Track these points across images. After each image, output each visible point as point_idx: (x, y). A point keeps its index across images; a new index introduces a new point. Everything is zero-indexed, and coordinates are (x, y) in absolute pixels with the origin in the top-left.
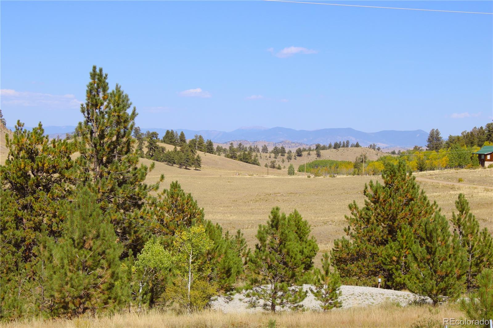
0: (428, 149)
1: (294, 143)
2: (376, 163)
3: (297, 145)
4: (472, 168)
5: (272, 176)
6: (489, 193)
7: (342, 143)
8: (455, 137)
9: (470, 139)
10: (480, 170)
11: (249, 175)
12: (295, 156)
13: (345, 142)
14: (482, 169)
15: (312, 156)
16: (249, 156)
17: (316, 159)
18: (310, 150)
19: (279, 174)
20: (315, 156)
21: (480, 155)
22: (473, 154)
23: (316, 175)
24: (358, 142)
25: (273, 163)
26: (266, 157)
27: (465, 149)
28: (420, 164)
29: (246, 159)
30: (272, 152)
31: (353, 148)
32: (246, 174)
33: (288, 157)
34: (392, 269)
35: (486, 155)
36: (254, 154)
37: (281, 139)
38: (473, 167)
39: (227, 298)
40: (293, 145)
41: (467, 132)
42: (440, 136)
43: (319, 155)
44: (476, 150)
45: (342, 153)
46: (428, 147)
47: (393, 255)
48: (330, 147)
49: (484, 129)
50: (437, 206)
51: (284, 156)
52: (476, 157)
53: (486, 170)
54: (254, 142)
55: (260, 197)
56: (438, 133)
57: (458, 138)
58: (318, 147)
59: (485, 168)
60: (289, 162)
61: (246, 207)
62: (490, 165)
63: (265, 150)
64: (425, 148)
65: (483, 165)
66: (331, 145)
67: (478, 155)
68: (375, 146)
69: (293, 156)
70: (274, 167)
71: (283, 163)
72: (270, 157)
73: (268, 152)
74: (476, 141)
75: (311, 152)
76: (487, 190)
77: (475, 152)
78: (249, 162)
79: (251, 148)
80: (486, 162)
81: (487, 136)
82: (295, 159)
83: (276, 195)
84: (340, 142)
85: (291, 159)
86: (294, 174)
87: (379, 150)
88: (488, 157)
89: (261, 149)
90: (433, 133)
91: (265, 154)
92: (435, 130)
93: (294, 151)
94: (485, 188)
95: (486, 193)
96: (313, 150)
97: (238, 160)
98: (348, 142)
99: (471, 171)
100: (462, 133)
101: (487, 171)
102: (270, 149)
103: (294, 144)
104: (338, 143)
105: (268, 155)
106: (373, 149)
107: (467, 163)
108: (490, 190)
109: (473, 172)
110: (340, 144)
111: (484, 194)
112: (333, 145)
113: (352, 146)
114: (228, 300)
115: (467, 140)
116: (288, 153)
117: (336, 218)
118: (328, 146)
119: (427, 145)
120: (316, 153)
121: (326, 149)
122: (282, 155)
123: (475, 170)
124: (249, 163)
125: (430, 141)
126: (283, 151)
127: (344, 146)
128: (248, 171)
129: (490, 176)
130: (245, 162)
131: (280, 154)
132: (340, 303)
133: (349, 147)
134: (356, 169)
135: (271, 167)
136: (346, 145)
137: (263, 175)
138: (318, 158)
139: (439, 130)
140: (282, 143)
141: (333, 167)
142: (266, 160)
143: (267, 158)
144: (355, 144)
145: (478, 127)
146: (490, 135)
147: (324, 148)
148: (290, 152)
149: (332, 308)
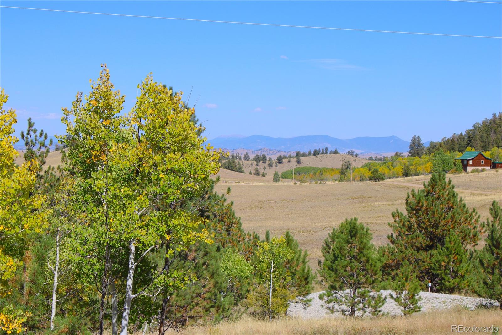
0: (409, 155)
1: (272, 150)
2: (361, 169)
3: (275, 152)
4: (456, 173)
5: (258, 183)
6: (476, 197)
7: (321, 150)
8: (436, 143)
9: (451, 145)
10: (463, 174)
11: (236, 183)
12: (276, 164)
13: (324, 149)
14: (466, 174)
15: (292, 163)
16: (234, 164)
17: (297, 166)
18: (290, 157)
19: (264, 182)
20: (296, 163)
21: (462, 161)
22: (456, 159)
23: (302, 182)
24: (336, 149)
25: (257, 170)
26: (248, 164)
27: (448, 154)
28: (405, 170)
29: (231, 167)
30: (254, 160)
31: (332, 155)
32: (233, 182)
33: (269, 164)
34: (441, 273)
35: (468, 161)
36: (236, 161)
37: (260, 147)
38: (457, 171)
39: (305, 305)
40: (271, 152)
41: (447, 138)
42: (422, 142)
43: (299, 162)
44: (459, 156)
45: (322, 159)
46: (410, 153)
47: (442, 261)
48: (310, 154)
49: (463, 135)
50: (476, 213)
51: (265, 163)
52: (459, 162)
53: (469, 174)
54: (234, 150)
55: (254, 205)
56: (419, 140)
57: (440, 144)
58: (298, 154)
59: (468, 173)
60: (270, 169)
61: (243, 214)
62: (473, 170)
63: (247, 157)
64: (406, 154)
65: (465, 170)
66: (311, 152)
67: (460, 161)
68: (353, 152)
69: (274, 163)
70: (258, 174)
71: (265, 170)
72: (252, 165)
73: (250, 159)
74: (457, 147)
75: (291, 159)
76: (474, 195)
77: (458, 157)
78: (234, 169)
79: (233, 156)
80: (468, 167)
81: (467, 142)
82: (276, 166)
83: (269, 202)
84: (320, 149)
85: (272, 166)
86: (279, 181)
87: (357, 156)
88: (471, 162)
89: (243, 157)
90: (415, 139)
91: (247, 162)
92: (417, 136)
93: (274, 158)
94: (471, 192)
95: (473, 197)
96: (293, 157)
97: (223, 168)
98: (327, 149)
99: (455, 176)
100: (443, 139)
101: (471, 175)
102: (252, 156)
103: (273, 152)
104: (318, 150)
105: (250, 162)
106: (351, 156)
107: (451, 169)
108: (476, 195)
109: (457, 177)
110: (320, 151)
111: (471, 198)
112: (312, 152)
113: (330, 153)
114: (306, 307)
115: (448, 146)
116: (269, 160)
117: (333, 223)
118: (307, 153)
119: (409, 151)
120: (296, 160)
121: (306, 156)
122: (263, 163)
123: (459, 175)
124: (234, 171)
125: (411, 147)
126: (264, 159)
127: (323, 153)
128: (234, 179)
129: (474, 180)
130: (230, 170)
131: (261, 161)
132: (420, 308)
133: (328, 154)
134: (342, 176)
135: (255, 174)
136: (325, 152)
137: (249, 183)
138: (298, 165)
139: (421, 137)
140: (261, 151)
141: (317, 174)
142: (248, 168)
143: (249, 166)
144: (334, 151)
145: (458, 133)
146: (470, 141)
147: (304, 155)
148: (270, 159)
149: (412, 312)
